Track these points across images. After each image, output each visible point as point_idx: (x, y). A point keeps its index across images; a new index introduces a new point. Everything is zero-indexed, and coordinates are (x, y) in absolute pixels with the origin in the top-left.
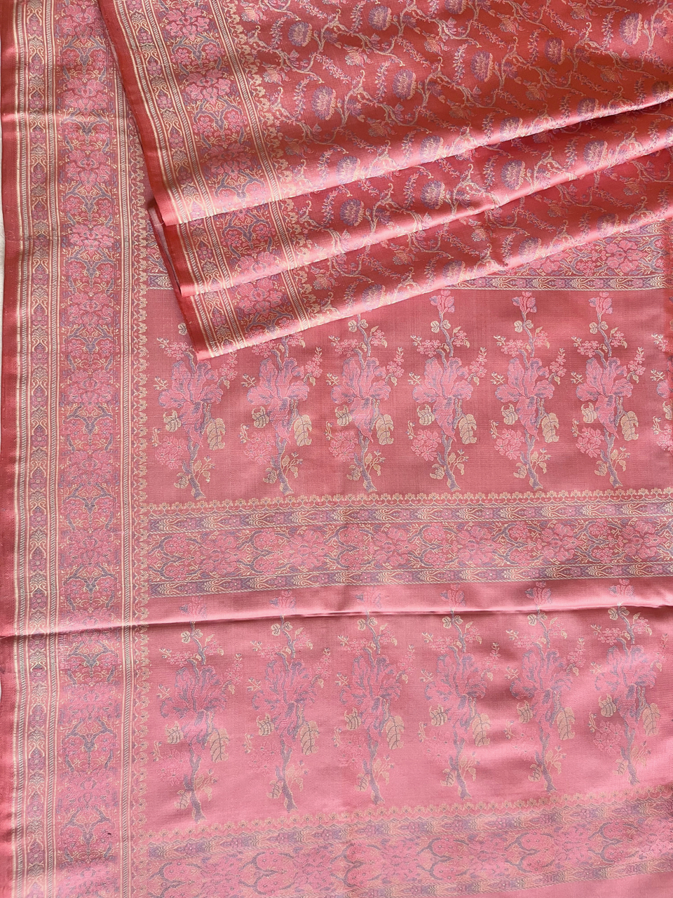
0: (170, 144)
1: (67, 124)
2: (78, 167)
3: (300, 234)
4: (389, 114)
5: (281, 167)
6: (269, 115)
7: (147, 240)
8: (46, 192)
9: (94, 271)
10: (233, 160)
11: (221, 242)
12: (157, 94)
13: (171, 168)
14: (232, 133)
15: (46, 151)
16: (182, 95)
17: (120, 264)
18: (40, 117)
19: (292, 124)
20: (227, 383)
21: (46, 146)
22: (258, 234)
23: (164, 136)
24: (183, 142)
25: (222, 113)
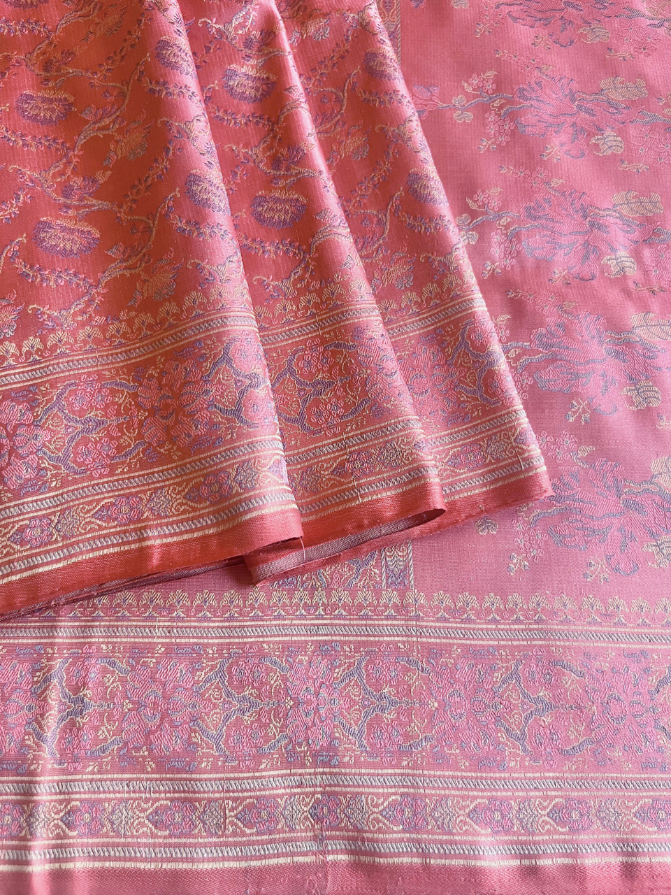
0: (131, 521)
1: (62, 752)
2: (160, 727)
3: (320, 295)
4: (99, 129)
5: (201, 304)
6: (81, 335)
7: (314, 589)
8: (216, 800)
9: (382, 697)
10: (178, 396)
11: (335, 435)
12: (17, 547)
13: (187, 520)
14: (113, 403)
15: (121, 800)
16: (24, 498)
17: (365, 644)
18: (42, 813)
19: (104, 295)
20: (585, 451)
21: (109, 800)
22: (318, 370)
23: (114, 534)
24: (128, 496)
25: (69, 420)
